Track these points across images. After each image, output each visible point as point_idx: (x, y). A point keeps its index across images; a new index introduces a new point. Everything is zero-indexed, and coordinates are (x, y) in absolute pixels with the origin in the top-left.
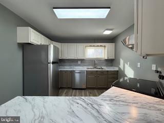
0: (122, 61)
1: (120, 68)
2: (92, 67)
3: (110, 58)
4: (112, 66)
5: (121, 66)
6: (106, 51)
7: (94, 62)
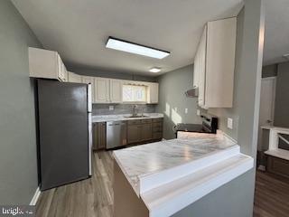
0: (168, 107)
1: (165, 115)
2: (130, 115)
3: (153, 102)
4: (154, 112)
5: (167, 112)
6: (149, 92)
7: (133, 108)
